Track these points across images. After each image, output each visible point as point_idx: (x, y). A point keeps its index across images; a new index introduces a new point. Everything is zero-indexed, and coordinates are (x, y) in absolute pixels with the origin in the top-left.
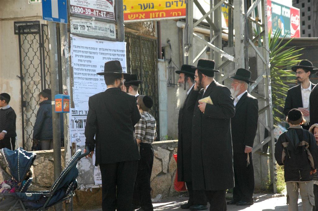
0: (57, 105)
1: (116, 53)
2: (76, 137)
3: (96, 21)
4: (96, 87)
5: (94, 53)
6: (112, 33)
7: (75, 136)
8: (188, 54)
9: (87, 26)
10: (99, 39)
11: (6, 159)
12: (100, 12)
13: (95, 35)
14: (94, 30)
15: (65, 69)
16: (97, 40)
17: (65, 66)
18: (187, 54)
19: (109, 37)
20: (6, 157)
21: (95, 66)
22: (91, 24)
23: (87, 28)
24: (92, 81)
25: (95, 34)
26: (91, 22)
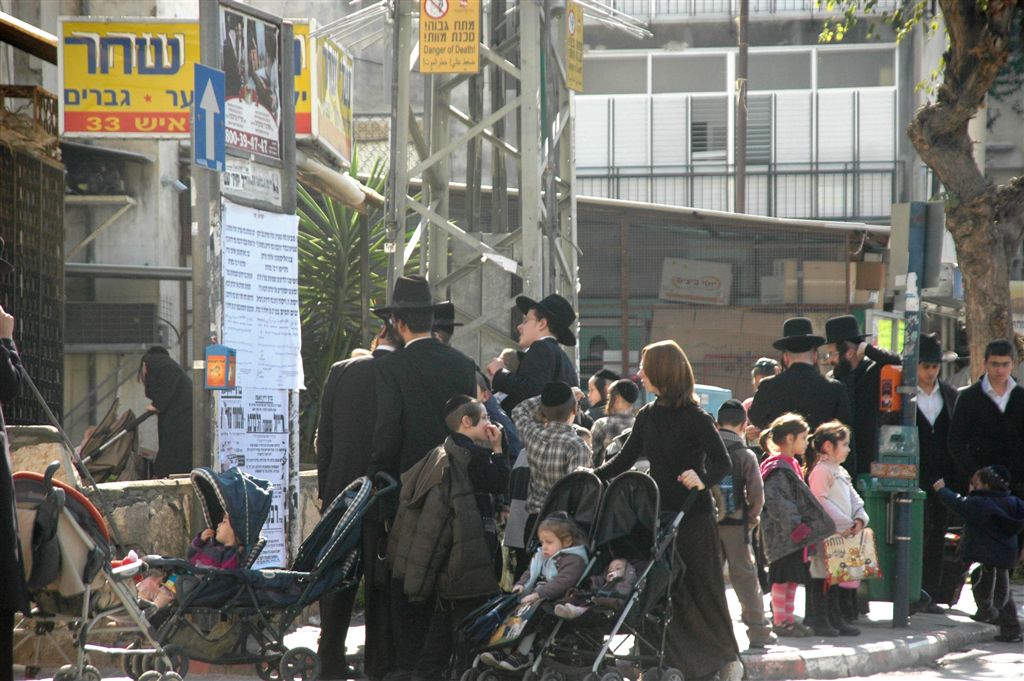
0: (212, 370)
1: (282, 242)
2: (229, 449)
3: (256, 164)
4: (250, 327)
5: (251, 243)
6: (275, 193)
7: (226, 448)
8: (395, 247)
9: (243, 177)
10: (259, 209)
11: (221, 492)
12: (260, 138)
13: (253, 198)
14: (251, 186)
15: (214, 282)
16: (256, 211)
17: (214, 276)
18: (392, 247)
19: (271, 204)
20: (219, 487)
21: (250, 275)
22: (247, 170)
23: (241, 180)
24: (245, 313)
25: (251, 196)
26: (247, 166)
